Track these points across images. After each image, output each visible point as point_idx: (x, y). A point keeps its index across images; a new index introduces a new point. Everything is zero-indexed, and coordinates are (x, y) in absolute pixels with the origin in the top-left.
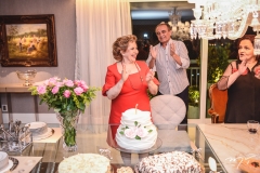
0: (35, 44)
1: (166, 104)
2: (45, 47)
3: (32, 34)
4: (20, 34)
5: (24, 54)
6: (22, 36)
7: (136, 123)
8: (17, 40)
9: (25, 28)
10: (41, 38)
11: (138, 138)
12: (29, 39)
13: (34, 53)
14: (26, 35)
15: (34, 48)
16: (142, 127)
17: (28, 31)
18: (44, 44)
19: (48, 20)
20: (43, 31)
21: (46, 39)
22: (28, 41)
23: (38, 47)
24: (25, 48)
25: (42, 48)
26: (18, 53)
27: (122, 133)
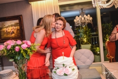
0: (13, 30)
1: (83, 54)
2: (18, 31)
3: (12, 26)
4: (6, 26)
5: (9, 36)
6: (7, 27)
7: (64, 65)
8: (5, 29)
9: (9, 23)
10: (16, 27)
11: (66, 75)
12: (10, 28)
13: (13, 35)
14: (9, 26)
15: (13, 32)
16: (68, 67)
17: (10, 24)
18: (18, 30)
19: (19, 17)
20: (17, 23)
21: (19, 27)
22: (10, 29)
23: (15, 32)
24: (9, 33)
25: (17, 32)
26: (5, 36)
27: (55, 72)
